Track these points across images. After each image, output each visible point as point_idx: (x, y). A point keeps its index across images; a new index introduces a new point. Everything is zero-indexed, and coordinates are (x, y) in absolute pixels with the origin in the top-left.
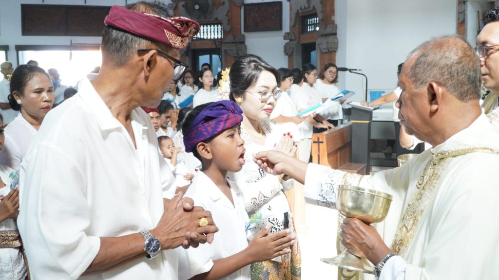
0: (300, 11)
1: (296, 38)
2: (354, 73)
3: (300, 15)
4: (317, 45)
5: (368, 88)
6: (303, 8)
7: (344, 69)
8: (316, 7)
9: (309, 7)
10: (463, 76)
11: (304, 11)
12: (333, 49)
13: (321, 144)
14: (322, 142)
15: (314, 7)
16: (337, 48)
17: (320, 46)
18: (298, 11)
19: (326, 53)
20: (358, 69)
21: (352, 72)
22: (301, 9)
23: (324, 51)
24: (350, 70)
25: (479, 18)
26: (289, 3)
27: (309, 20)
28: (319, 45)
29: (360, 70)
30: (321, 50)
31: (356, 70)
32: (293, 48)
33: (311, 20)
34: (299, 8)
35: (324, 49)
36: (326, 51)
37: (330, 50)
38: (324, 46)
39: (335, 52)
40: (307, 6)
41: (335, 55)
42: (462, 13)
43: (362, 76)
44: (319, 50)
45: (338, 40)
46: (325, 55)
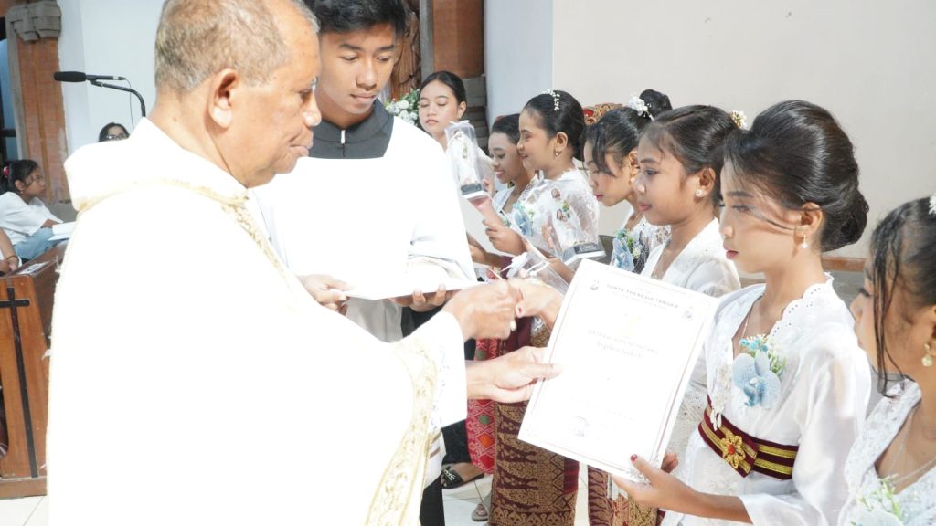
4: (8, 25)
12: (50, 34)
13: (21, 310)
14: (26, 303)
16: (59, 31)
17: (17, 26)
19: (33, 42)
23: (26, 38)
28: (12, 23)
30: (18, 36)
35: (27, 33)
36: (34, 37)
37: (43, 34)
38: (23, 26)
39: (56, 39)
41: (55, 47)
44: (15, 34)
45: (60, 11)
46: (30, 46)
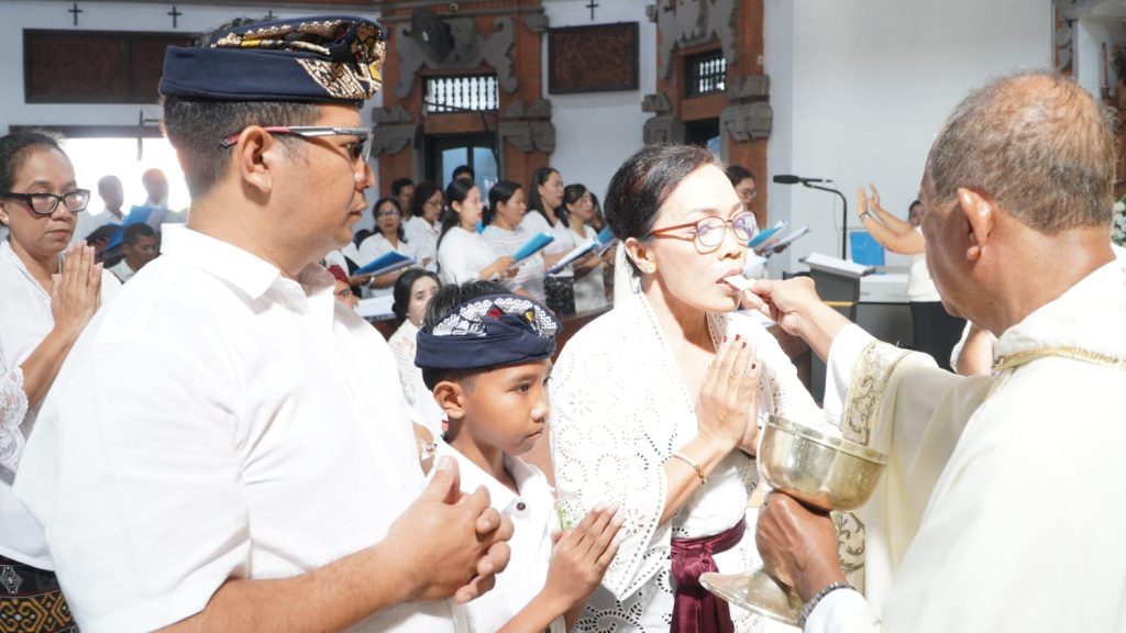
0: (681, 45)
1: (671, 109)
2: (815, 187)
3: (682, 53)
4: (722, 126)
5: (848, 225)
6: (688, 36)
7: (791, 180)
8: (719, 35)
9: (703, 35)
10: (1037, 170)
11: (692, 44)
12: (761, 134)
15: (714, 34)
16: (770, 131)
17: (730, 126)
18: (676, 45)
19: (744, 142)
20: (825, 178)
21: (810, 186)
22: (684, 39)
23: (738, 138)
24: (806, 182)
25: (1105, 58)
26: (654, 25)
27: (702, 66)
28: (726, 123)
29: (829, 181)
30: (731, 137)
31: (820, 181)
32: (666, 132)
33: (707, 65)
34: (679, 37)
35: (739, 133)
36: (745, 137)
37: (754, 135)
38: (739, 125)
39: (766, 139)
40: (697, 32)
41: (765, 147)
42: (1064, 47)
43: (833, 194)
44: (727, 136)
45: (772, 112)
46: (741, 146)
